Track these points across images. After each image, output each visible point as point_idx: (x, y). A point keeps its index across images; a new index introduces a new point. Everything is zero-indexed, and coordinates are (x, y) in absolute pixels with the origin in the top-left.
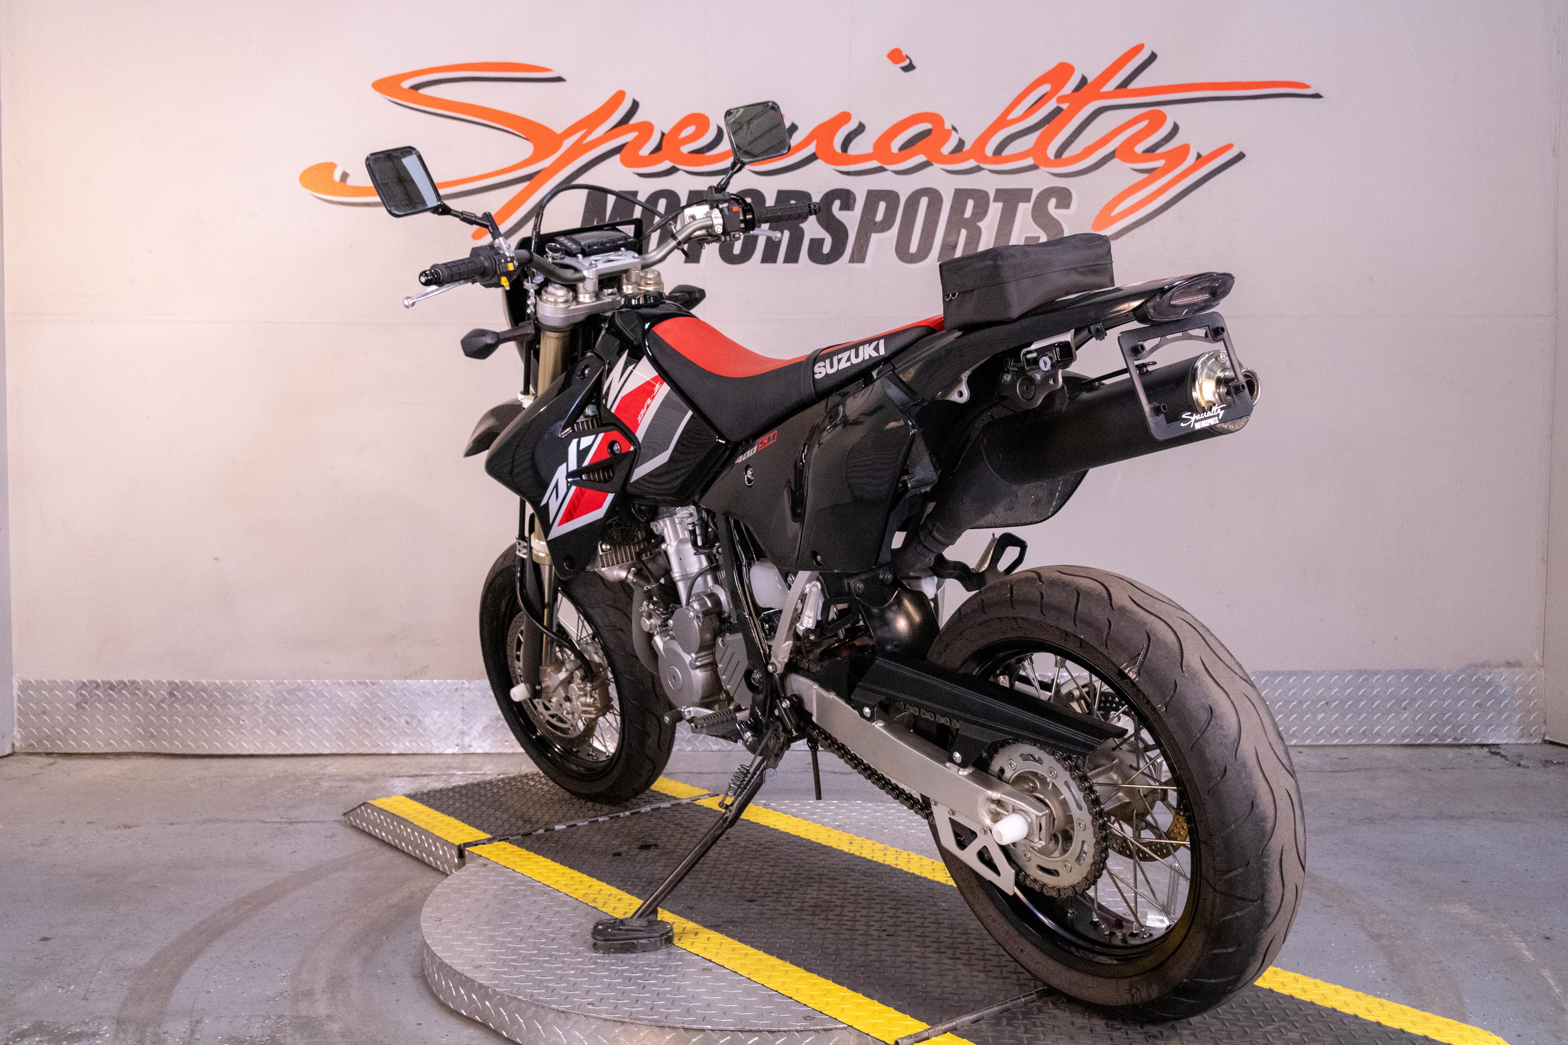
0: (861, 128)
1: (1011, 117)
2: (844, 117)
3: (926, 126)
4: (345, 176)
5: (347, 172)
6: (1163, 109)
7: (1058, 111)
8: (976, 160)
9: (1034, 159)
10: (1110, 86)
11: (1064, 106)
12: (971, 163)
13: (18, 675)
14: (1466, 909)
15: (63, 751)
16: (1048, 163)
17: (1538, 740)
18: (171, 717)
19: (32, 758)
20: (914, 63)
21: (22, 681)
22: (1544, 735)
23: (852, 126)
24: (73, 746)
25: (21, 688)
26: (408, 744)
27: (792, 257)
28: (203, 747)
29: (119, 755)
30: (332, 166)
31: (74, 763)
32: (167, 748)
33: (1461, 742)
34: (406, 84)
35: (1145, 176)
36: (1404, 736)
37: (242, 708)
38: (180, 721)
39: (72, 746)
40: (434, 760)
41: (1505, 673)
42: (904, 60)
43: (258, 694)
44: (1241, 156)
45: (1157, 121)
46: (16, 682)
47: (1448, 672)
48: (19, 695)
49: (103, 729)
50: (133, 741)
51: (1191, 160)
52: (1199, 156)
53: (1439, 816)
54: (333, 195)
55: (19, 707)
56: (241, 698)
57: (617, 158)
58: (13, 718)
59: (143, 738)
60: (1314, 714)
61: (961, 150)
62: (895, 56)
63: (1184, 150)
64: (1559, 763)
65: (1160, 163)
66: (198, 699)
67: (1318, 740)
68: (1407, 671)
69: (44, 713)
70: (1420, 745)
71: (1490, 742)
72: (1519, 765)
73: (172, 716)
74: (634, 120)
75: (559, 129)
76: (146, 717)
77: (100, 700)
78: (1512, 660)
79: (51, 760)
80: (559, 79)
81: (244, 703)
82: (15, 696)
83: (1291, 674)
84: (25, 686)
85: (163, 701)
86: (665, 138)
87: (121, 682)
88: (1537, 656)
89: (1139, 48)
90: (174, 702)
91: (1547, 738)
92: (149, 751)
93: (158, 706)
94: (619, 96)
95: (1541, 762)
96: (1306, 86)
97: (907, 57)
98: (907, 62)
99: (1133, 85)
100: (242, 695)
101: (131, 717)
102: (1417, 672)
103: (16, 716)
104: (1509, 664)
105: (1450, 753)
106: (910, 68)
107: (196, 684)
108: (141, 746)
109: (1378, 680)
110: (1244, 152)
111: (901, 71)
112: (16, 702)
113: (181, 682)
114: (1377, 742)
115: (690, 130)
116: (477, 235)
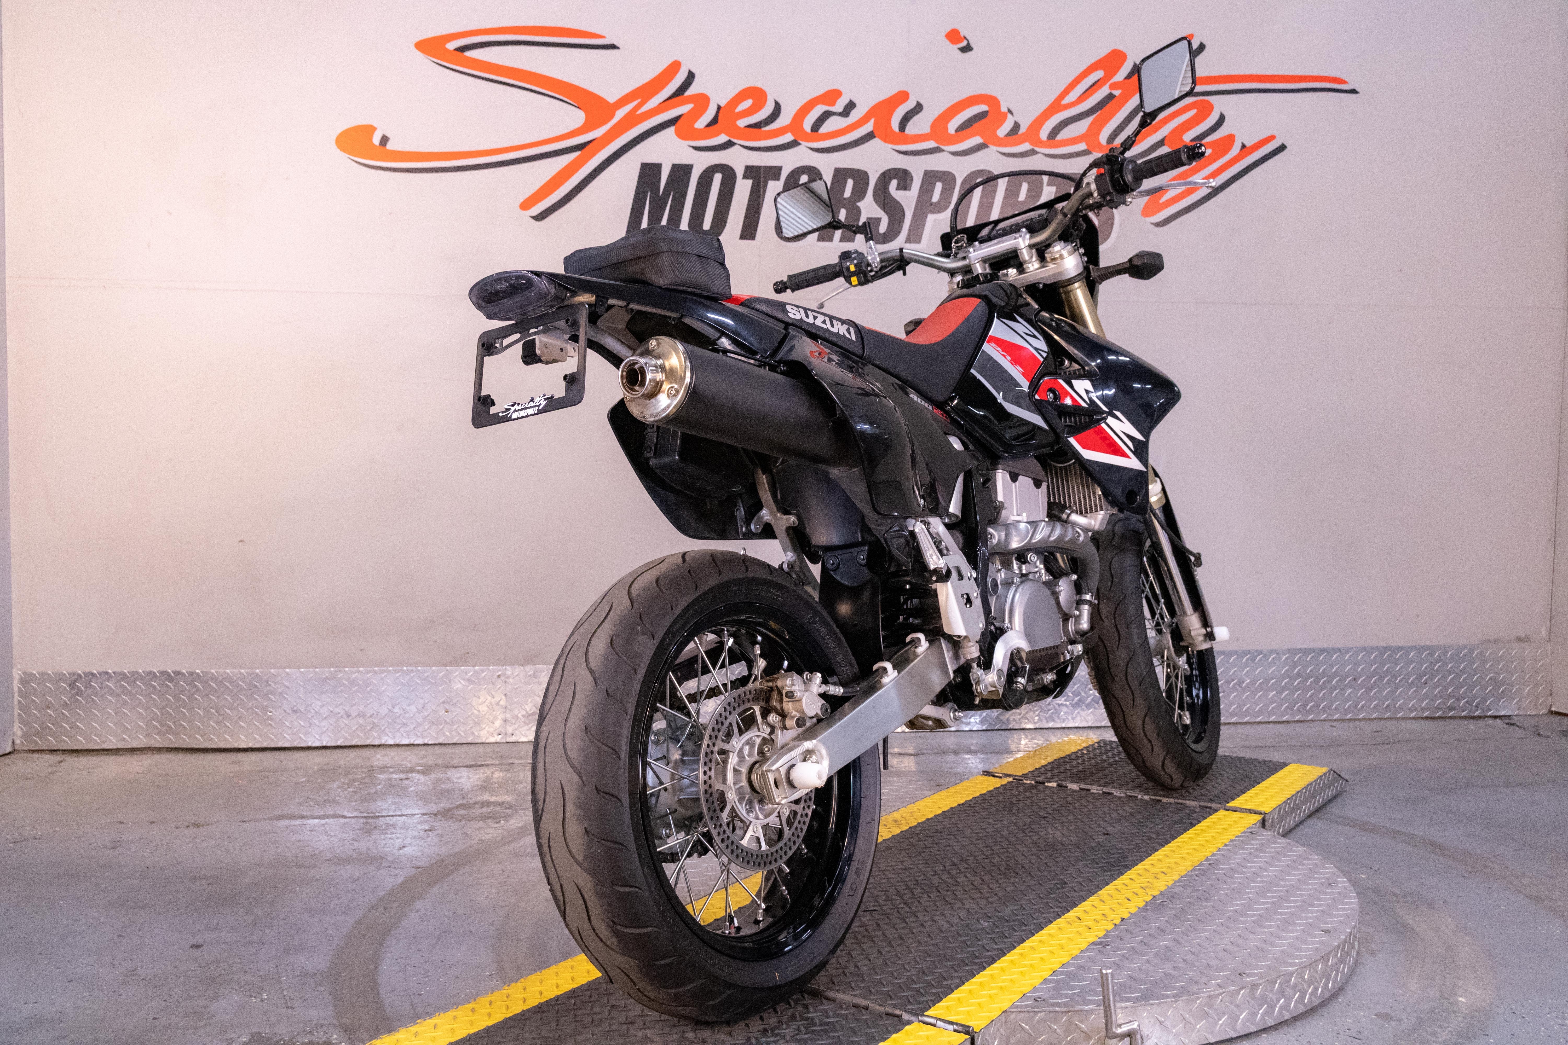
0: (919, 108)
1: (1065, 101)
2: (903, 96)
3: (982, 108)
4: (385, 140)
5: (387, 135)
6: (1210, 99)
7: (1110, 97)
8: (1031, 144)
9: (1087, 144)
11: (1117, 93)
12: (1026, 147)
13: (19, 666)
15: (70, 748)
16: (1098, 149)
17: (1544, 711)
18: (191, 710)
19: (36, 755)
20: (972, 44)
21: (24, 673)
22: (1551, 706)
23: (910, 105)
25: (22, 681)
26: (448, 734)
28: (227, 740)
30: (371, 129)
31: (85, 760)
32: (188, 742)
33: (1478, 714)
34: (452, 46)
36: (1425, 709)
37: (270, 699)
38: (202, 713)
39: (81, 742)
41: (1515, 649)
42: (962, 41)
43: (287, 684)
44: (1282, 148)
45: (1205, 110)
46: (16, 674)
47: (1464, 648)
48: (20, 689)
49: (115, 723)
50: (147, 736)
51: (1236, 150)
52: (1243, 146)
54: (372, 159)
55: (19, 702)
56: (269, 688)
57: (672, 129)
58: (13, 713)
59: (159, 733)
60: (1342, 689)
61: (1017, 133)
62: (953, 36)
63: (1230, 140)
65: (1207, 152)
66: (222, 690)
67: (1346, 715)
68: (1428, 648)
69: (48, 707)
70: (1439, 718)
71: (1502, 714)
72: (1539, 735)
73: (193, 708)
74: (689, 92)
75: (612, 98)
76: (162, 709)
77: (112, 693)
78: (1522, 636)
79: (59, 758)
80: (613, 47)
81: (272, 693)
82: (16, 689)
83: (1322, 651)
84: (28, 678)
86: (721, 111)
87: (134, 673)
88: (1544, 632)
91: (1553, 709)
92: (167, 746)
93: (176, 697)
94: (675, 66)
95: (1558, 732)
96: (1344, 82)
97: (965, 38)
98: (965, 43)
100: (270, 685)
101: (146, 709)
102: (1437, 648)
103: (17, 711)
104: (1519, 640)
105: (1472, 725)
106: (967, 49)
108: (158, 741)
109: (1401, 655)
110: (1285, 144)
111: (959, 52)
112: (16, 696)
113: (202, 672)
114: (1399, 715)
115: (747, 104)
116: (525, 205)
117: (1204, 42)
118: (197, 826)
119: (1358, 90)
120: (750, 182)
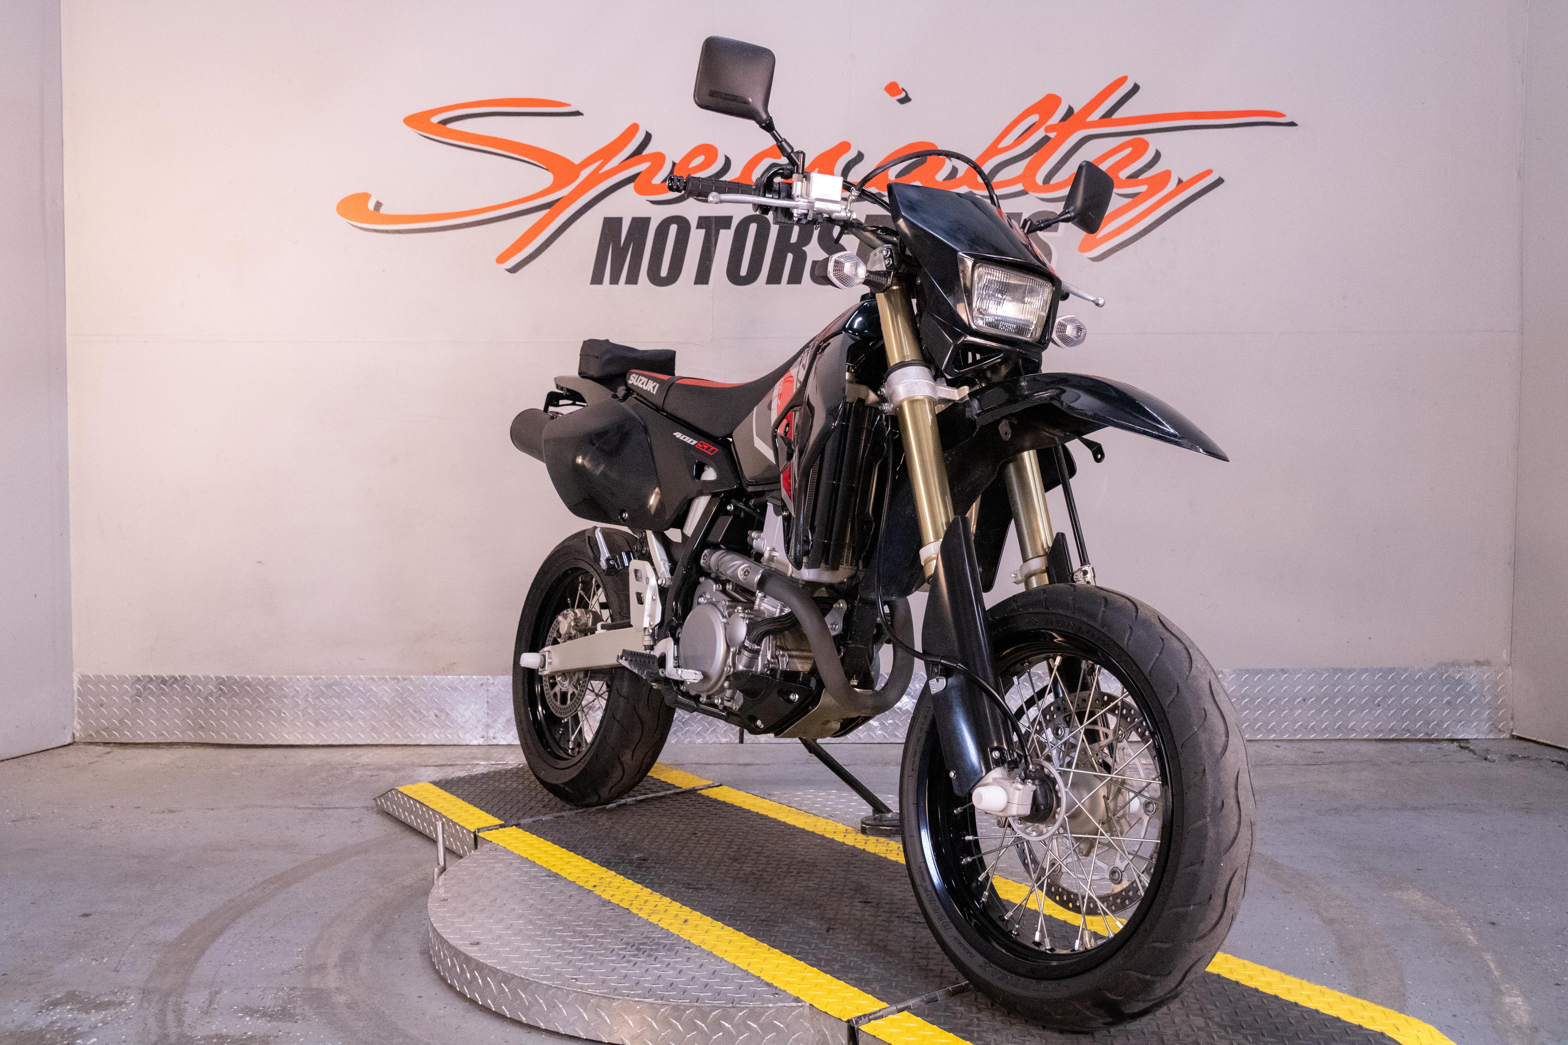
0: (860, 157)
1: (1002, 145)
2: (844, 147)
4: (378, 205)
5: (381, 201)
6: (1145, 137)
7: (1046, 139)
9: (1023, 185)
10: (1096, 116)
11: (1052, 135)
12: (964, 189)
13: (78, 670)
14: (1418, 896)
15: (119, 741)
16: (1037, 189)
17: (1506, 735)
19: (91, 747)
20: (910, 96)
21: (82, 676)
22: (1512, 731)
23: (851, 155)
24: (128, 737)
25: (81, 682)
26: (437, 736)
27: (795, 278)
28: (248, 738)
29: (171, 745)
30: (366, 196)
31: (129, 752)
32: (215, 739)
33: (1432, 737)
34: (435, 119)
35: (1130, 200)
36: (1378, 731)
37: (283, 702)
38: (226, 714)
40: (461, 751)
41: (1474, 671)
42: (900, 93)
43: (298, 689)
44: (1220, 181)
45: (1140, 148)
46: (76, 677)
47: (1419, 671)
48: (79, 689)
49: (156, 720)
50: (182, 732)
51: (1172, 185)
52: (1180, 181)
53: (1404, 807)
54: (368, 223)
55: (79, 701)
56: (282, 692)
57: (631, 186)
58: (73, 710)
59: (193, 729)
60: (1292, 710)
61: (955, 177)
62: (892, 89)
63: (1167, 175)
64: (1524, 758)
65: (1143, 188)
66: (243, 693)
67: (1295, 735)
68: (1381, 670)
69: (102, 705)
70: (1393, 740)
71: (1460, 737)
72: (1486, 759)
73: (219, 709)
74: (646, 152)
75: (577, 161)
76: (195, 709)
77: (152, 693)
78: (1481, 660)
79: (108, 749)
80: (578, 113)
81: (286, 697)
82: (75, 689)
83: (1271, 671)
84: (85, 681)
85: (211, 694)
86: (676, 167)
87: (172, 677)
88: (1505, 655)
89: (1123, 80)
90: (220, 696)
91: (1514, 733)
92: (198, 741)
93: (206, 699)
94: (633, 129)
95: (1507, 756)
96: (1283, 115)
97: (903, 90)
98: (903, 95)
99: (1116, 116)
100: (283, 690)
101: (181, 709)
102: (1391, 670)
103: (76, 708)
104: (1478, 663)
105: (1421, 748)
106: (906, 100)
107: (242, 679)
108: (191, 737)
109: (1353, 677)
110: (1223, 177)
111: (898, 103)
112: (76, 695)
113: (227, 677)
114: (1352, 736)
115: (700, 160)
116: (501, 259)
117: (1139, 83)
118: (173, 812)
119: (1296, 122)
120: (703, 231)
